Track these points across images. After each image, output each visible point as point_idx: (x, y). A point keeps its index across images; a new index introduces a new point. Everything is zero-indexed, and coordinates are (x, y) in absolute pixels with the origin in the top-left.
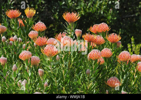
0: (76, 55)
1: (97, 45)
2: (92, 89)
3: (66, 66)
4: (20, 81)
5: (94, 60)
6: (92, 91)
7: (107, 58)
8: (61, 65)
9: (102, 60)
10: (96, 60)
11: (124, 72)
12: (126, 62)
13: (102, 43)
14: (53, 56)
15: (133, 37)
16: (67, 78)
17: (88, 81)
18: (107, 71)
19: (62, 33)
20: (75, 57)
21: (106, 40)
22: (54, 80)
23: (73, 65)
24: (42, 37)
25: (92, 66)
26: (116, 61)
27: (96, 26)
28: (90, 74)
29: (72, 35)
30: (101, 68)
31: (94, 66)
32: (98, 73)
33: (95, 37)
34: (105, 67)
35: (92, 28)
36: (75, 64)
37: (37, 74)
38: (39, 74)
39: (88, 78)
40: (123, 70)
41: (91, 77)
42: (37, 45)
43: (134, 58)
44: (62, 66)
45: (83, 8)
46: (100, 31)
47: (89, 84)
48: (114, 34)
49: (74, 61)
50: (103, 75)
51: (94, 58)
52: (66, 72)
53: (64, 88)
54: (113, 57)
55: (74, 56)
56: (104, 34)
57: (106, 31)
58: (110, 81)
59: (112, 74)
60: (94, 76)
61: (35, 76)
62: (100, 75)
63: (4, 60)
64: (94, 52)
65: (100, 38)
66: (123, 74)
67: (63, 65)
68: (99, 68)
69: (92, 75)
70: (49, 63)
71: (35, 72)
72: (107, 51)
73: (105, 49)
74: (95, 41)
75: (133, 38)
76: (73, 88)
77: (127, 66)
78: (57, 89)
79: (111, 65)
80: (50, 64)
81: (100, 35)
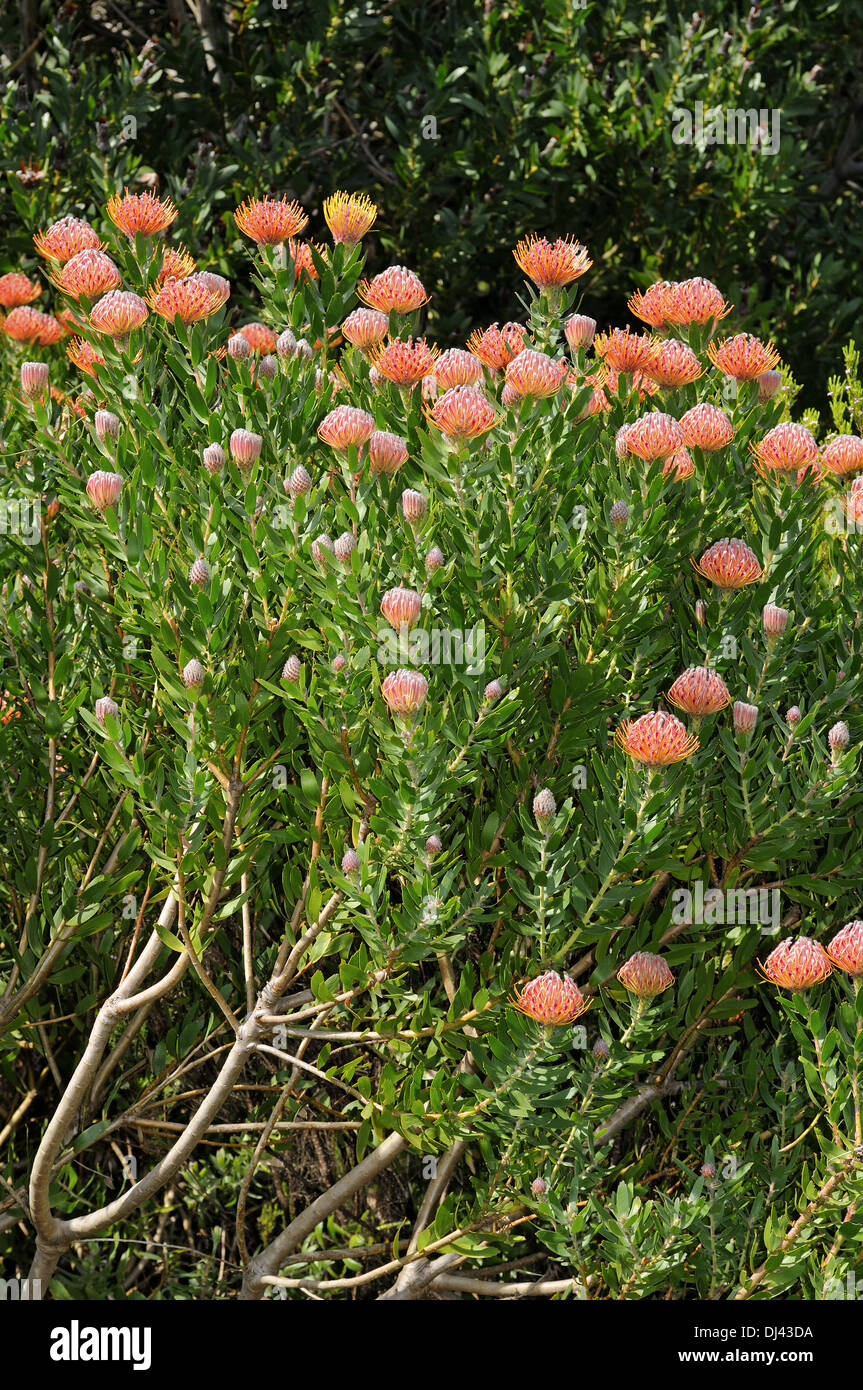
0: (565, 431)
1: (663, 387)
2: (632, 593)
3: (522, 481)
4: (322, 538)
5: (649, 461)
6: (633, 599)
7: (706, 450)
8: (500, 477)
9: (683, 461)
10: (657, 463)
11: (783, 518)
12: (794, 471)
13: (688, 380)
14: (471, 439)
15: (852, 343)
16: (527, 534)
17: (619, 554)
18: (707, 512)
19: (500, 328)
20: (558, 439)
21: (706, 363)
22: (468, 541)
23: (548, 480)
24: (410, 342)
25: (637, 487)
26: (748, 466)
27: (660, 293)
28: (630, 523)
29: (553, 343)
30: (678, 501)
31: (645, 490)
32: (664, 519)
33: (656, 347)
34: (697, 493)
35: (642, 299)
36: (557, 476)
37: (393, 510)
38: (406, 511)
39: (619, 538)
40: (778, 511)
41: (633, 536)
42: (382, 380)
43: (845, 454)
44: (505, 481)
45: (583, 110)
46: (681, 318)
47: (621, 566)
48: (748, 339)
49: (553, 461)
50: (684, 534)
51: (649, 452)
52: (519, 508)
53: (509, 577)
54: (737, 445)
55: (555, 438)
56: (699, 334)
57: (711, 320)
58: (716, 556)
59: (730, 529)
60: (647, 532)
61: (385, 519)
62: (673, 531)
63: (249, 443)
64: (652, 426)
65: (674, 354)
66: (778, 528)
67: (508, 477)
68: (667, 500)
69: (634, 529)
70: (454, 464)
71: (385, 503)
72: (710, 420)
73: (700, 407)
74: (654, 368)
75: (855, 349)
76: (549, 581)
77: (795, 491)
78: (479, 583)
79: (726, 484)
80: (459, 472)
81: (679, 339)
